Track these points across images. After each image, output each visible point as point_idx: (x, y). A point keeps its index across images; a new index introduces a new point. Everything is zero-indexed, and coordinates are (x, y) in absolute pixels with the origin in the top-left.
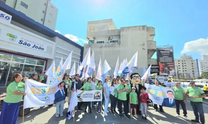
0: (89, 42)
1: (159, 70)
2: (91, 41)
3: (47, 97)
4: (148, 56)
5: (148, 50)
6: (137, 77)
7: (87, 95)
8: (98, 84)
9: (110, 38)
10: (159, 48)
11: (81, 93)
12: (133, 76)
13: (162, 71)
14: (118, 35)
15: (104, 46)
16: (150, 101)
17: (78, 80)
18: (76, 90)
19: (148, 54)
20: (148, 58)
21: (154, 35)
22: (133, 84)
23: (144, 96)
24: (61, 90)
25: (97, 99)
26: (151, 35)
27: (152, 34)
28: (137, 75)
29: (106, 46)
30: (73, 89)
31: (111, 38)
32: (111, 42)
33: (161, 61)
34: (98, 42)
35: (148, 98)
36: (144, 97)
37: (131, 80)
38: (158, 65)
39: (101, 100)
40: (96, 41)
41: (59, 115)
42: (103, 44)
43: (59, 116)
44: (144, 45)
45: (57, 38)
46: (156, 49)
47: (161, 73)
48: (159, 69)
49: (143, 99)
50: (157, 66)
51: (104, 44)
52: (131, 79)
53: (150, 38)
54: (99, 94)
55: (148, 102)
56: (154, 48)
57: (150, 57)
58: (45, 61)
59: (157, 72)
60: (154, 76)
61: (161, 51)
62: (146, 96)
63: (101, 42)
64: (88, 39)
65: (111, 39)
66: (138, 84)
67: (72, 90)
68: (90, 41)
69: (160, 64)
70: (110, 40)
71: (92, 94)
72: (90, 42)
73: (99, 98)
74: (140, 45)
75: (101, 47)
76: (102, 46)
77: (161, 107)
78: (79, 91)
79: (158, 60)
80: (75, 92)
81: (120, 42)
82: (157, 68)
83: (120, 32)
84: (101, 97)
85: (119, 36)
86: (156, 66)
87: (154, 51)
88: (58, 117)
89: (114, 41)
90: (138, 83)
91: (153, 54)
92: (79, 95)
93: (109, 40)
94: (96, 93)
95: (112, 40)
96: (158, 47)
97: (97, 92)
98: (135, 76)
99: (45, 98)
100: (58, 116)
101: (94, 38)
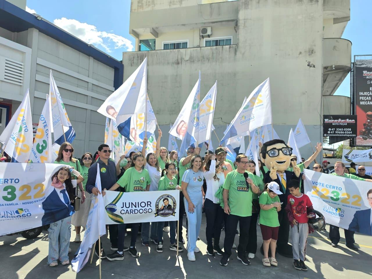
0: (140, 47)
1: (354, 131)
2: (146, 42)
3: (22, 209)
4: (323, 86)
5: (325, 68)
6: (279, 150)
7: (134, 208)
8: (165, 172)
9: (204, 31)
10: (360, 61)
11: (117, 200)
12: (269, 148)
13: (363, 134)
14: (232, 21)
15: (187, 58)
16: (317, 217)
17: (107, 164)
18: (103, 189)
19: (324, 81)
20: (323, 96)
21: (346, 19)
22: (271, 170)
23: (298, 206)
24: (58, 191)
25: (164, 215)
26: (336, 20)
27: (340, 14)
28: (279, 146)
29: (192, 60)
30: (94, 189)
31: (209, 32)
32: (208, 43)
33: (361, 103)
34: (166, 46)
35: (310, 210)
36: (300, 207)
37: (262, 160)
38: (353, 116)
39: (176, 218)
40: (160, 44)
41: (59, 261)
42: (182, 51)
43: (57, 264)
44: (312, 52)
45: (35, 35)
46: (349, 65)
47: (359, 140)
48: (353, 127)
49: (298, 212)
50: (350, 117)
51: (189, 51)
52: (264, 157)
53: (333, 30)
54: (171, 202)
55: (311, 221)
56: (345, 62)
57: (330, 90)
58: (4, 110)
59: (348, 138)
60: (341, 148)
61: (365, 72)
62: (305, 202)
63: (177, 46)
64: (136, 34)
65: (209, 36)
66: (286, 172)
67: (90, 192)
68: (141, 41)
69: (359, 112)
70: (206, 39)
71: (149, 204)
72: (144, 48)
73: (171, 212)
74: (300, 53)
75: (178, 63)
76: (182, 59)
77: (349, 234)
78: (111, 195)
79: (354, 101)
80: (100, 196)
81: (237, 45)
82: (349, 126)
83: (237, 11)
84: (177, 210)
85: (235, 23)
86: (348, 120)
87: (343, 70)
88: (56, 266)
89: (217, 43)
90: (284, 167)
91: (341, 80)
92: (111, 204)
93: (203, 37)
94: (159, 199)
95: (211, 39)
96: (357, 58)
97: (162, 196)
98: (275, 148)
99: (17, 212)
100: (54, 264)
101: (156, 33)
